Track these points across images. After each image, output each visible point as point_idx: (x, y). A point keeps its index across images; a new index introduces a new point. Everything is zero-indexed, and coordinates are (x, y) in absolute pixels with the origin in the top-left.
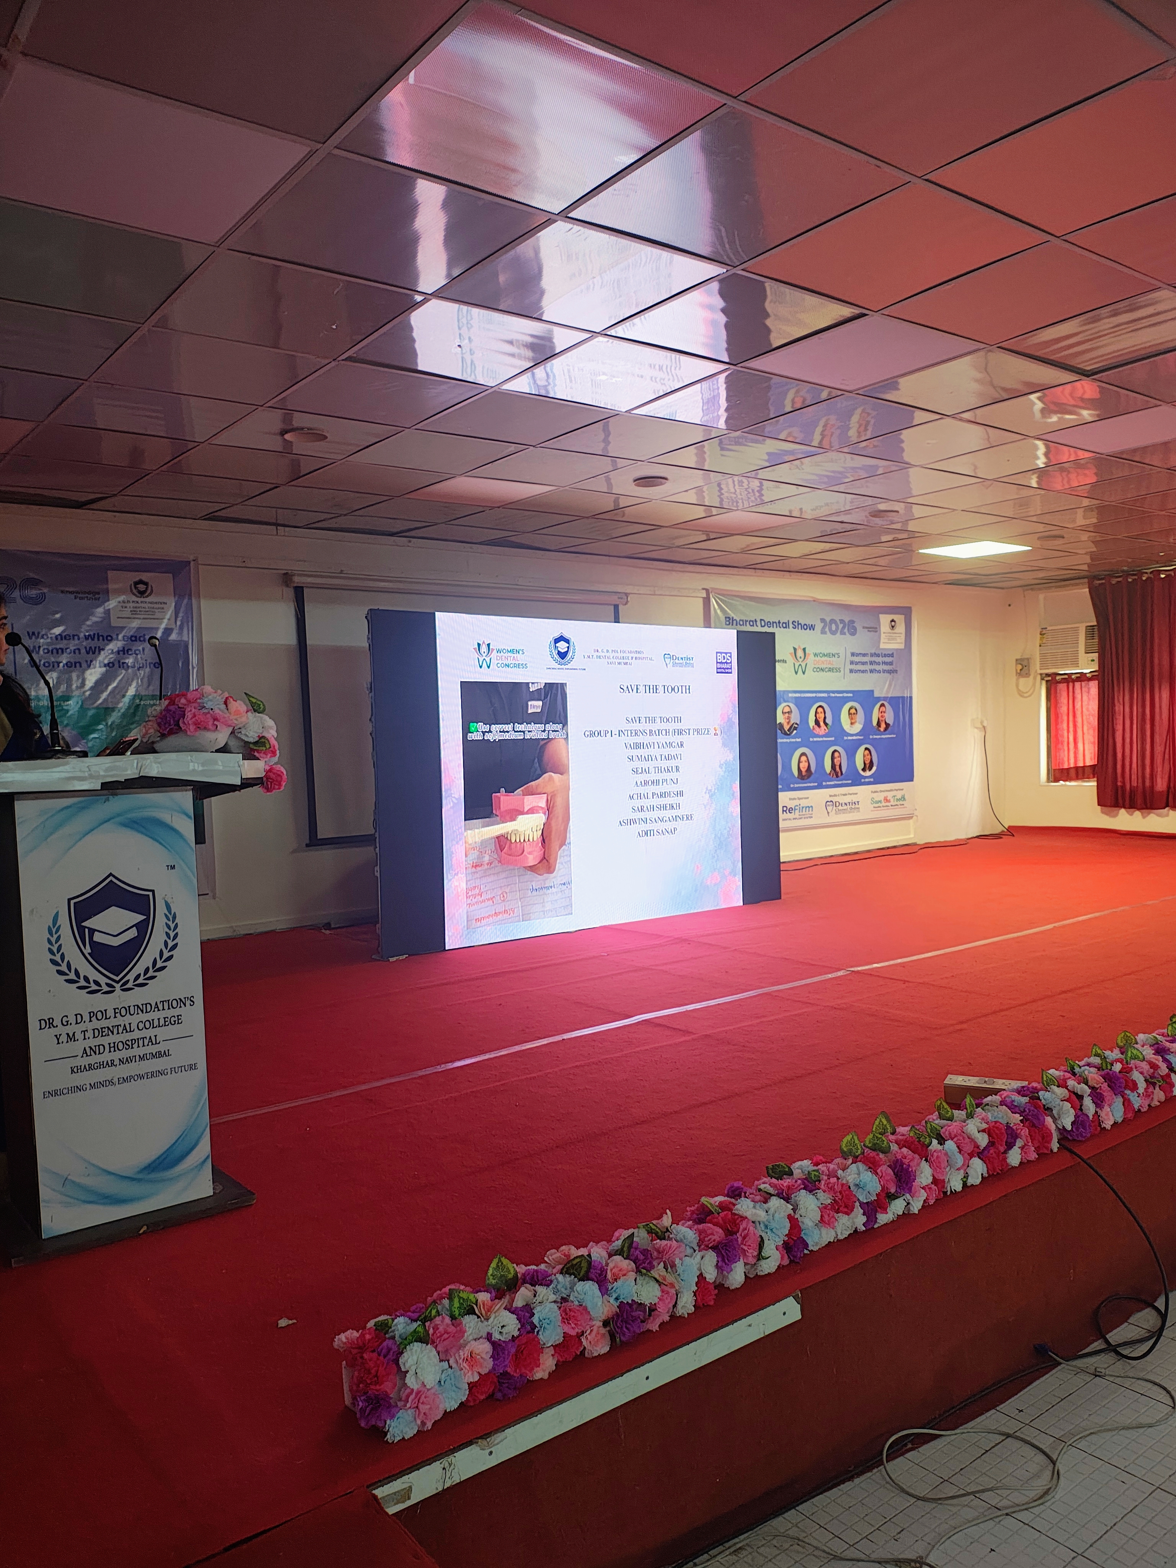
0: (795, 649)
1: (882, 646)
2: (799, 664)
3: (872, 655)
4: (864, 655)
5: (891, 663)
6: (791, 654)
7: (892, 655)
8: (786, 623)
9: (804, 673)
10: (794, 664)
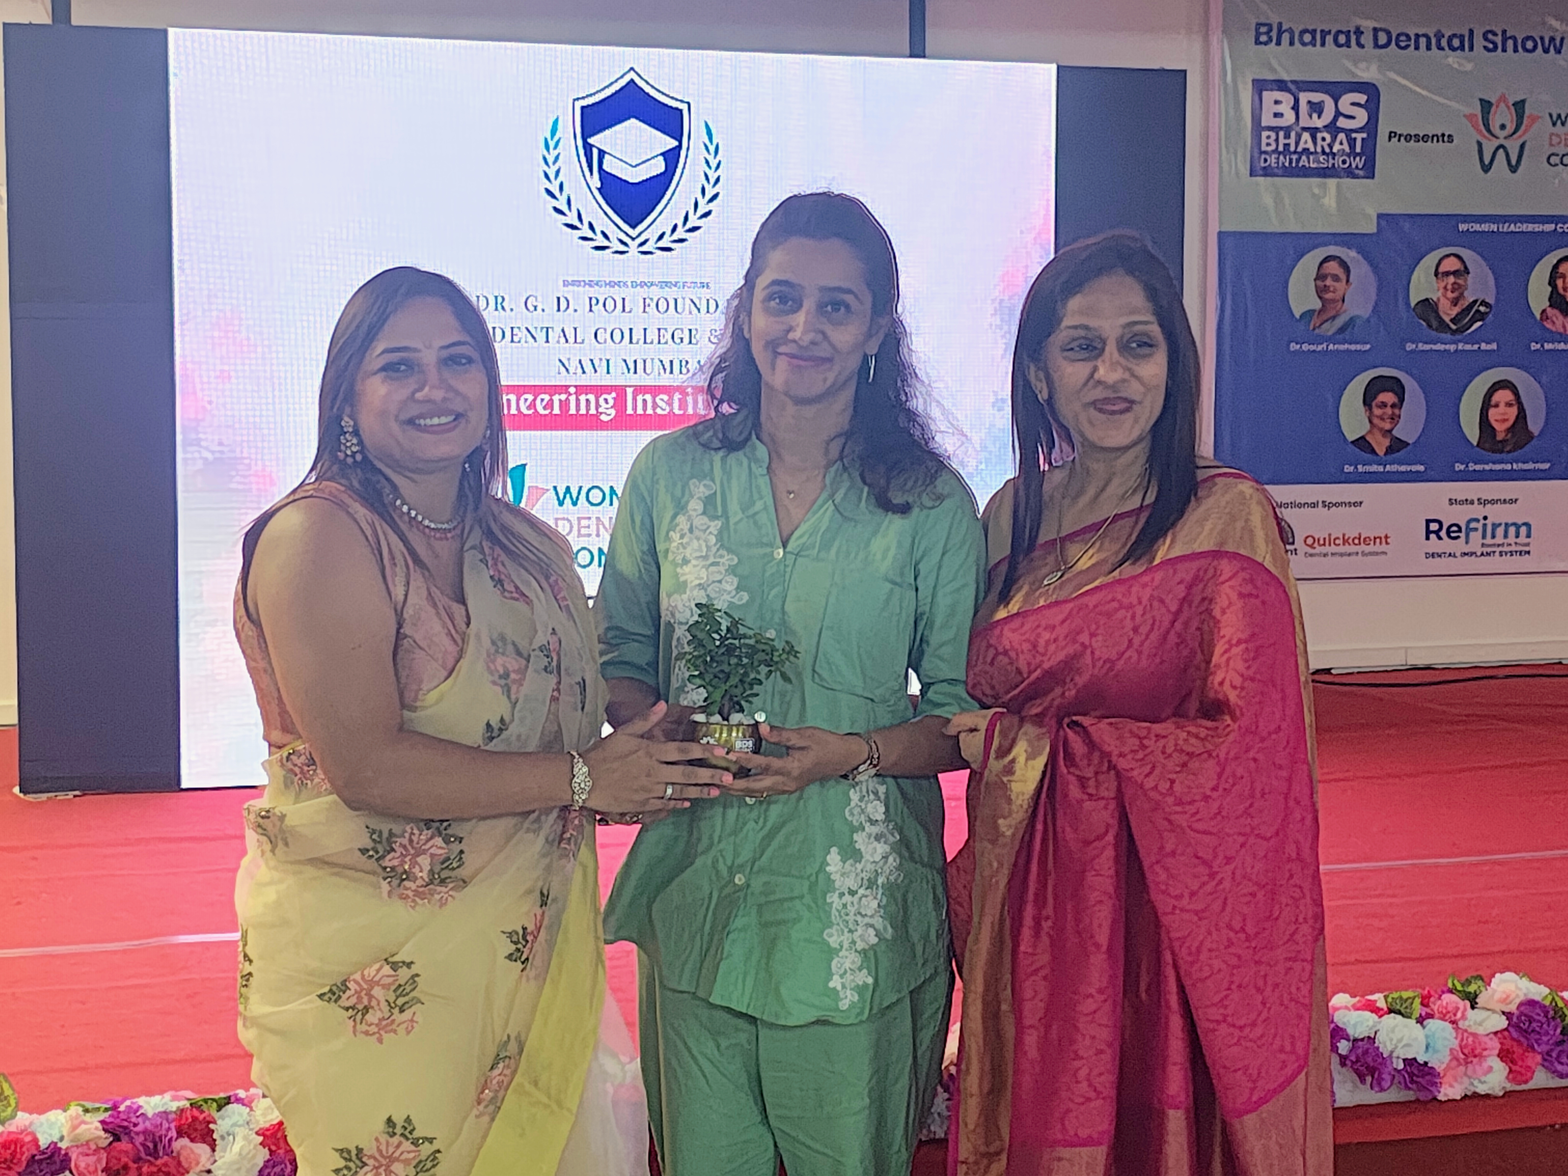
0: (1486, 105)
2: (1497, 143)
6: (1470, 117)
8: (1461, 37)
9: (1514, 169)
10: (1480, 144)
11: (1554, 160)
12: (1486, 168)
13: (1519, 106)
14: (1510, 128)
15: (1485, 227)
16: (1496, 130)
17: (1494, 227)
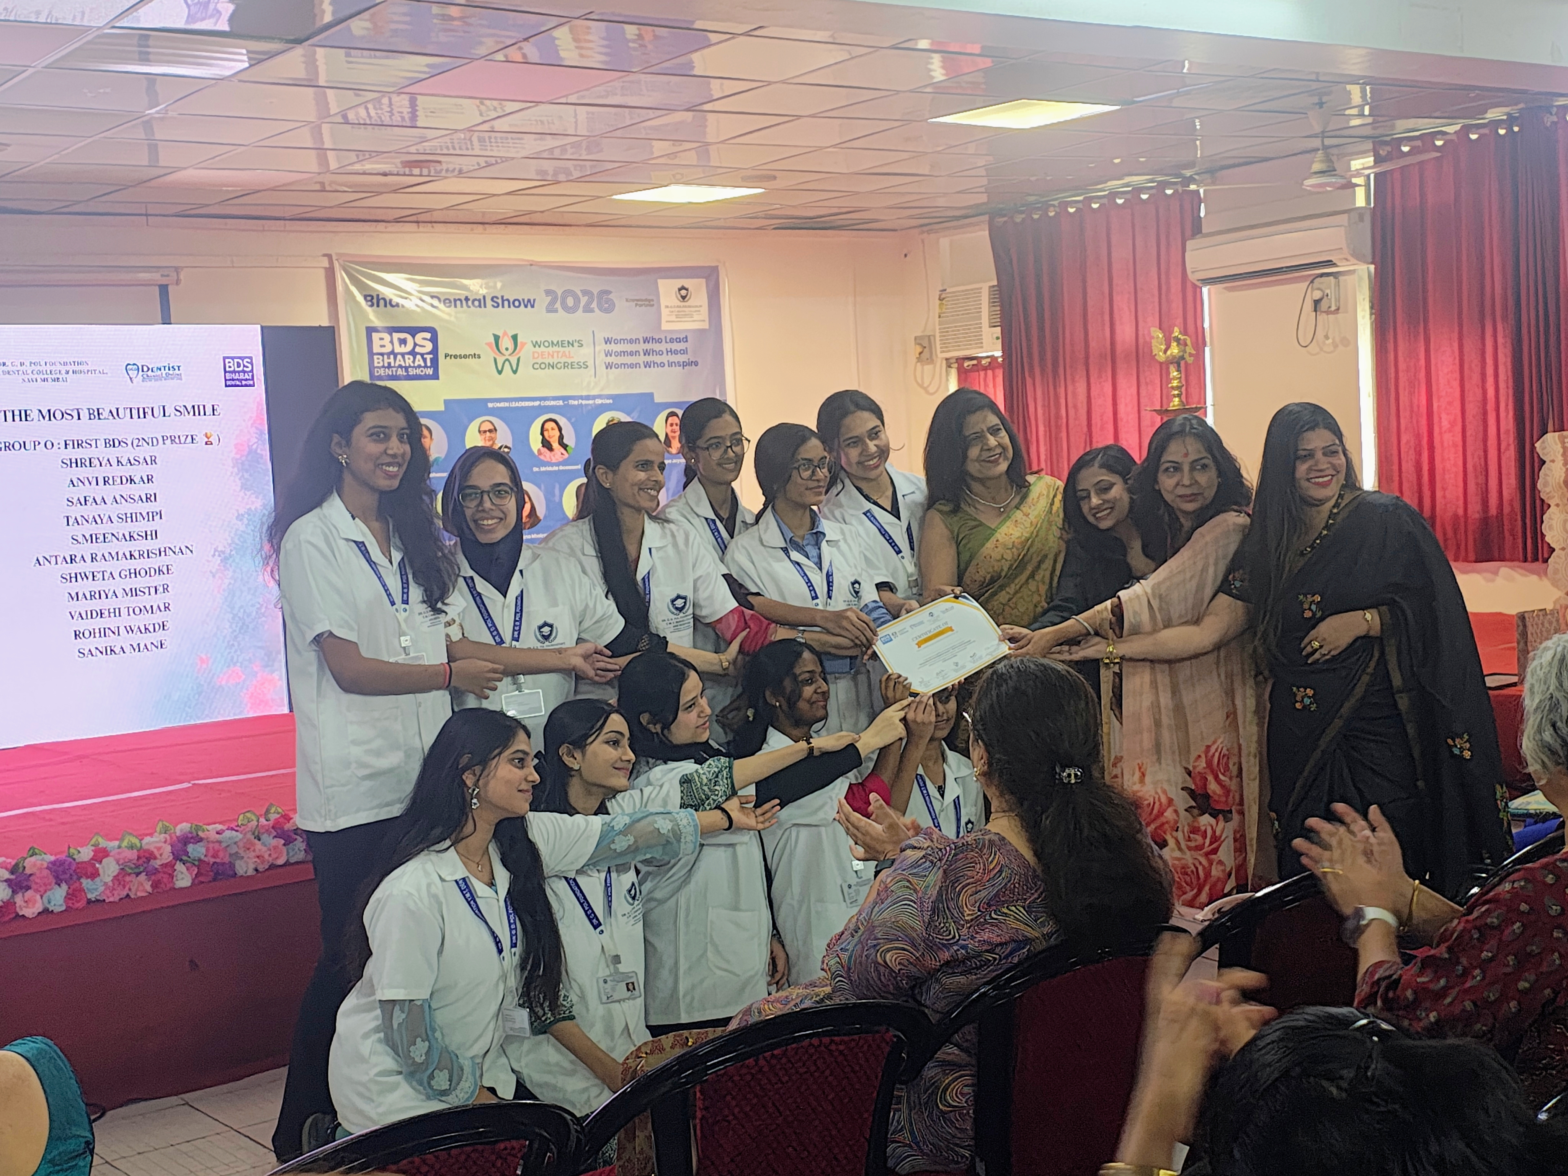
0: (497, 338)
1: (665, 326)
2: (504, 358)
3: (646, 340)
4: (631, 341)
5: (684, 352)
6: (489, 344)
7: (686, 340)
8: (479, 301)
9: (515, 372)
10: (495, 360)
11: (536, 366)
12: (500, 372)
13: (515, 338)
14: (510, 351)
15: (502, 405)
16: (504, 351)
17: (507, 404)
